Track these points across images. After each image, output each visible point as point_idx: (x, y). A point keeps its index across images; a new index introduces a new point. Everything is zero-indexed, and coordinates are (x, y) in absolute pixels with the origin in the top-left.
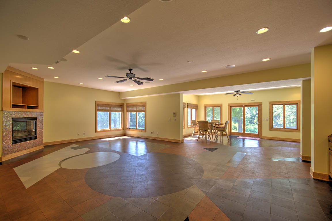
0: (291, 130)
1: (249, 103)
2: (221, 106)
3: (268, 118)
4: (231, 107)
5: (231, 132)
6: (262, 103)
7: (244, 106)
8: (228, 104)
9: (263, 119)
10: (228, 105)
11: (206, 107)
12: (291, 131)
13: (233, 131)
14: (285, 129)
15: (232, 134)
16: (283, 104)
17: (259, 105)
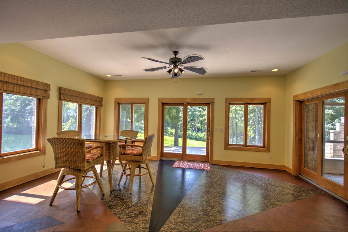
0: (256, 149)
1: (194, 99)
2: (145, 102)
3: (223, 127)
4: (164, 104)
5: (162, 154)
6: (213, 99)
7: (185, 104)
8: (159, 99)
9: (215, 130)
10: (159, 102)
11: (119, 104)
12: (256, 151)
13: (166, 150)
14: (246, 147)
15: (166, 157)
16: (244, 104)
17: (210, 103)
